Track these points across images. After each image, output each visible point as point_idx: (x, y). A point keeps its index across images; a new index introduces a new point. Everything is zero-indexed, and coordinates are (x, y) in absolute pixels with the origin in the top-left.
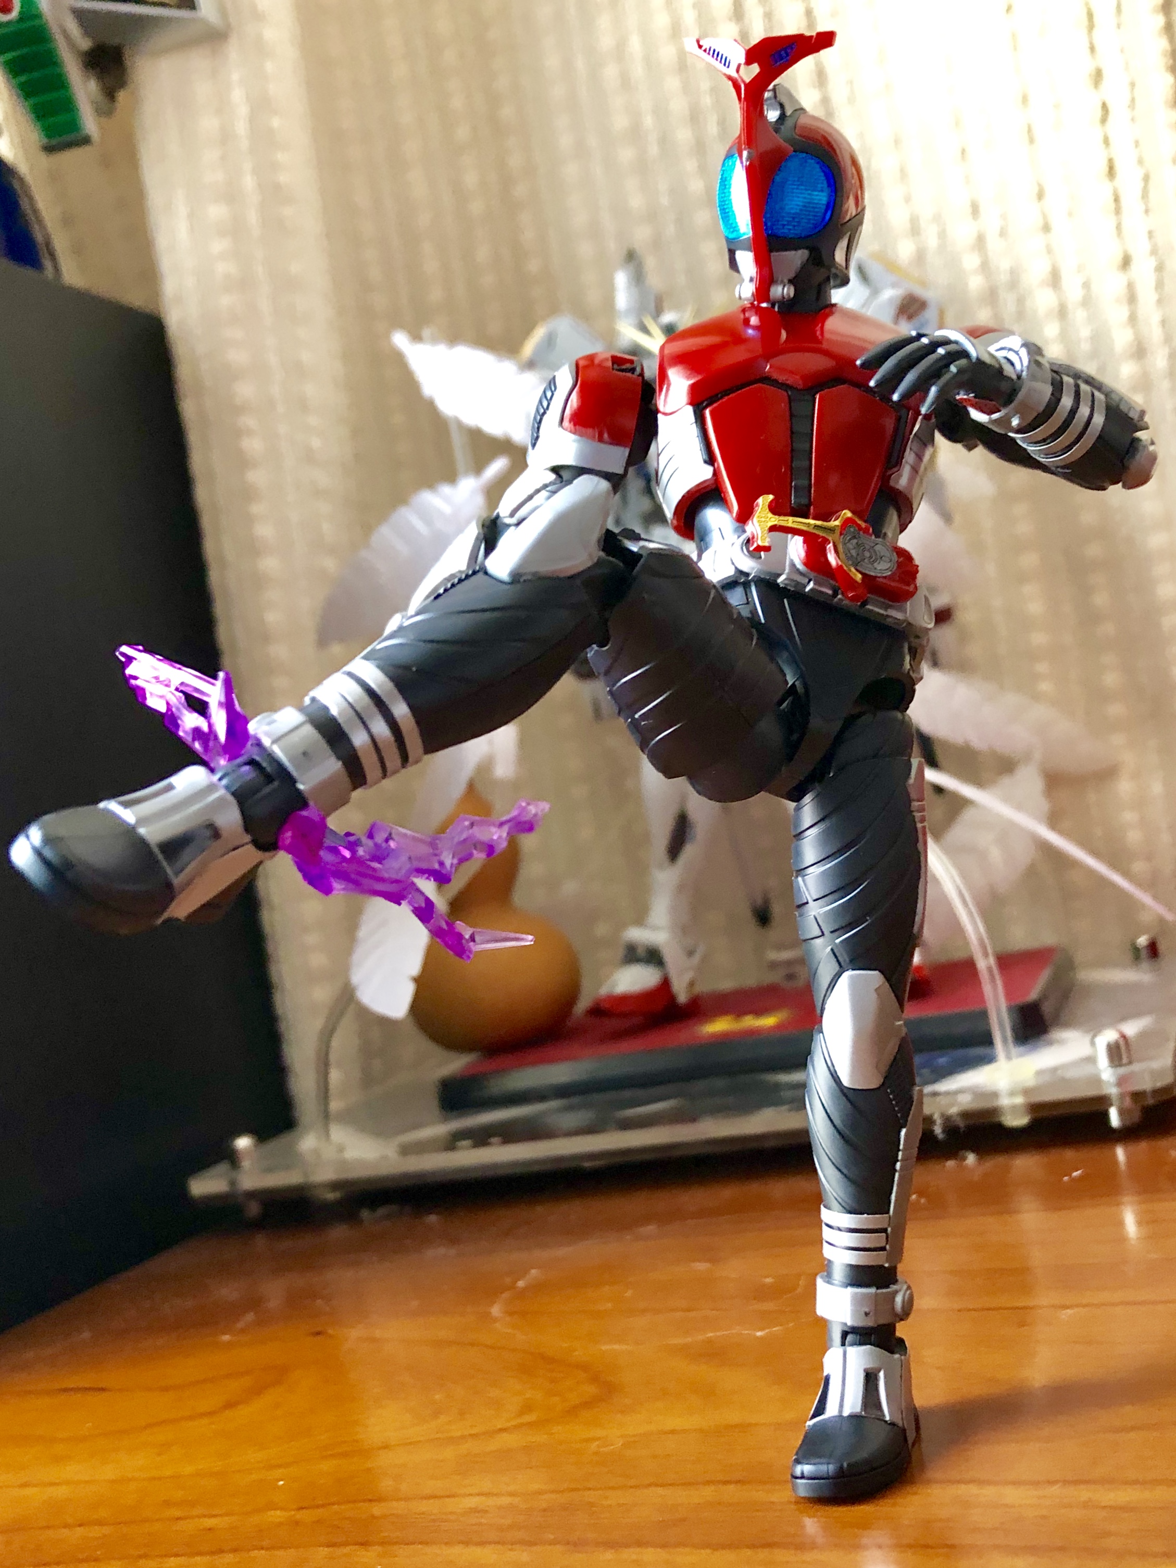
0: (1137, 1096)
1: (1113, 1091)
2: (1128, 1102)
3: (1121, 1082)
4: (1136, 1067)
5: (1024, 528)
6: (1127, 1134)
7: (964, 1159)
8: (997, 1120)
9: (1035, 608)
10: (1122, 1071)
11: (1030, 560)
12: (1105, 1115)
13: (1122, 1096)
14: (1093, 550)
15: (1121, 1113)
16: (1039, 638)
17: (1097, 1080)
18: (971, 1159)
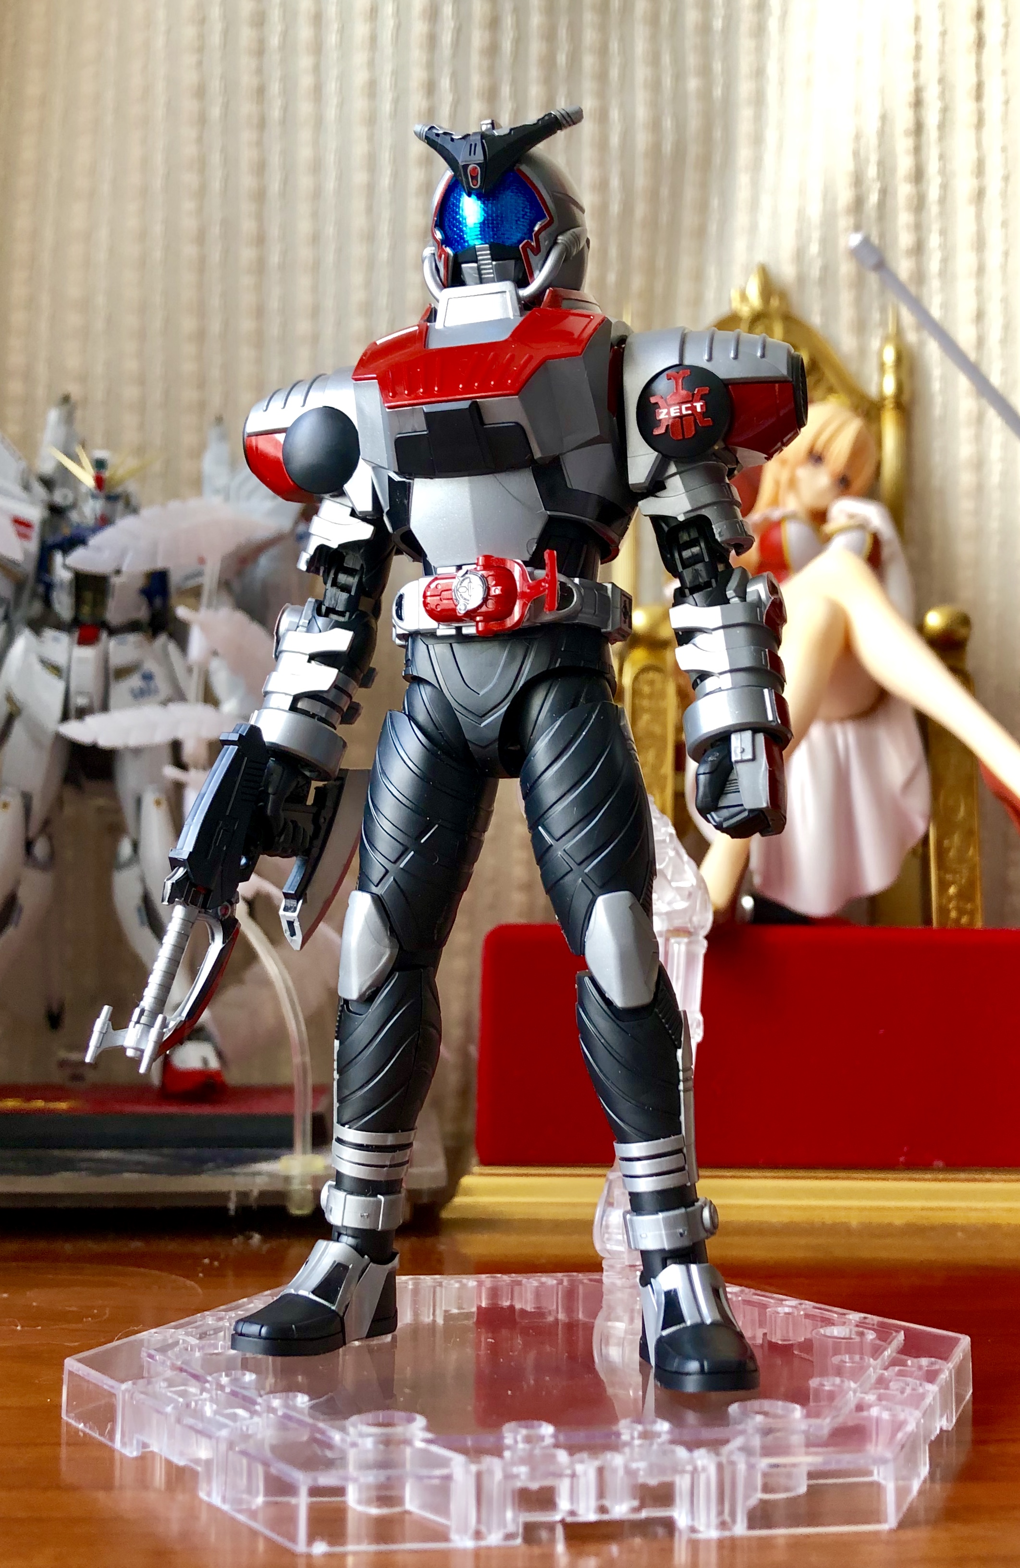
7: (251, 1238)
8: (286, 1207)
18: (257, 1238)
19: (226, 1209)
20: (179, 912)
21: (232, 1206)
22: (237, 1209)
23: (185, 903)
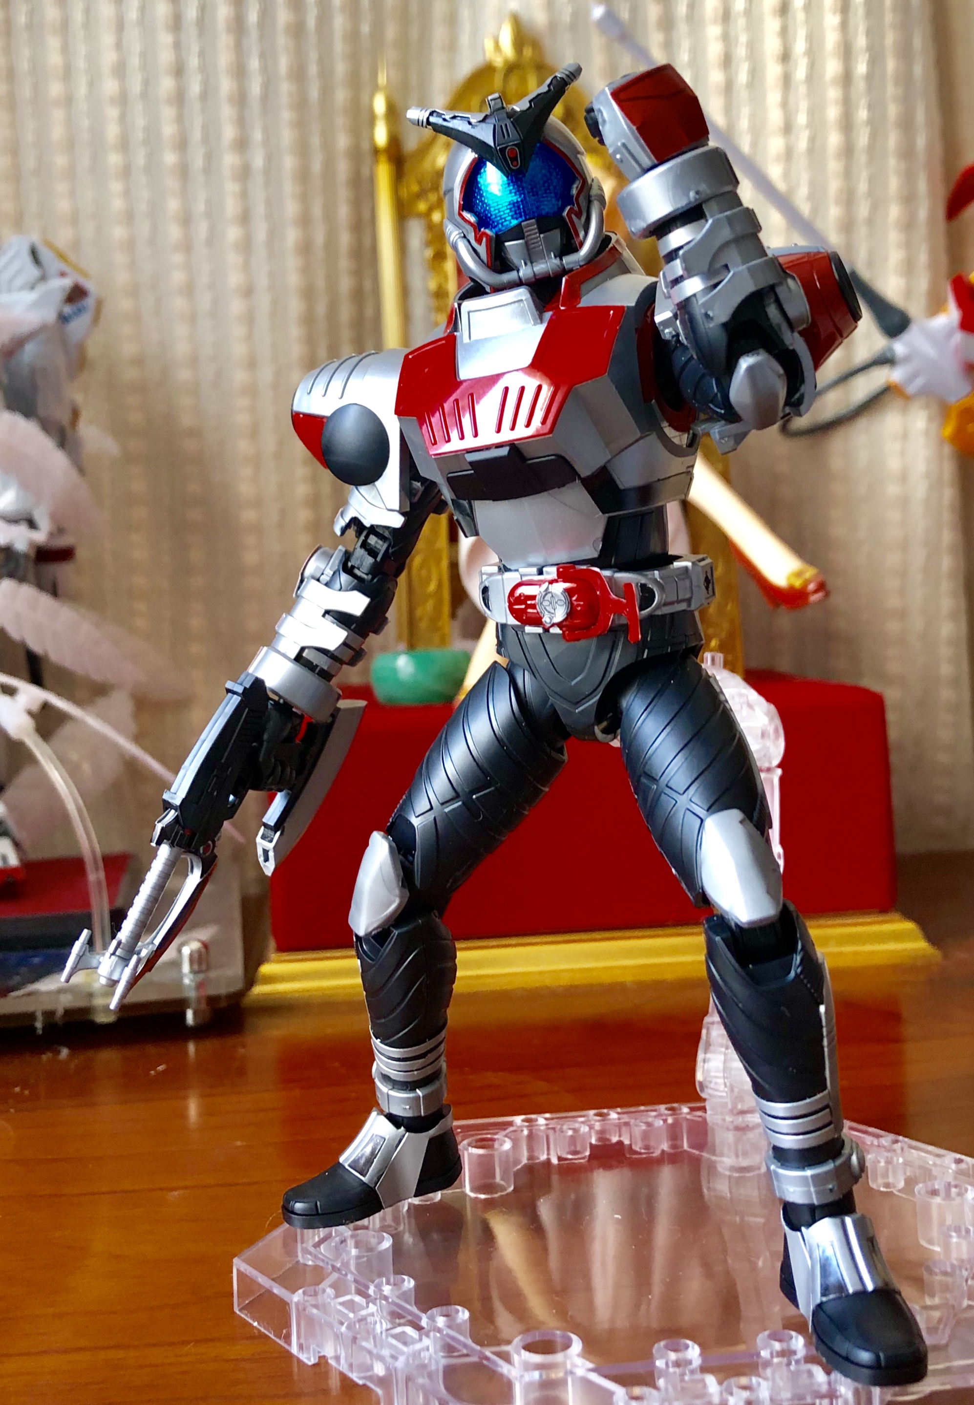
0: (212, 1001)
1: (192, 994)
2: (203, 1006)
3: (200, 986)
4: (213, 974)
5: (139, 486)
6: (199, 1032)
7: (59, 1052)
8: (92, 1018)
9: (140, 555)
10: (201, 976)
11: (140, 513)
12: (183, 1015)
13: (199, 1000)
14: (195, 515)
15: (195, 1014)
16: (140, 581)
17: (178, 983)
18: (65, 1052)
19: (34, 1029)
20: (164, 851)
21: (39, 1025)
22: (44, 1029)
23: (172, 845)
